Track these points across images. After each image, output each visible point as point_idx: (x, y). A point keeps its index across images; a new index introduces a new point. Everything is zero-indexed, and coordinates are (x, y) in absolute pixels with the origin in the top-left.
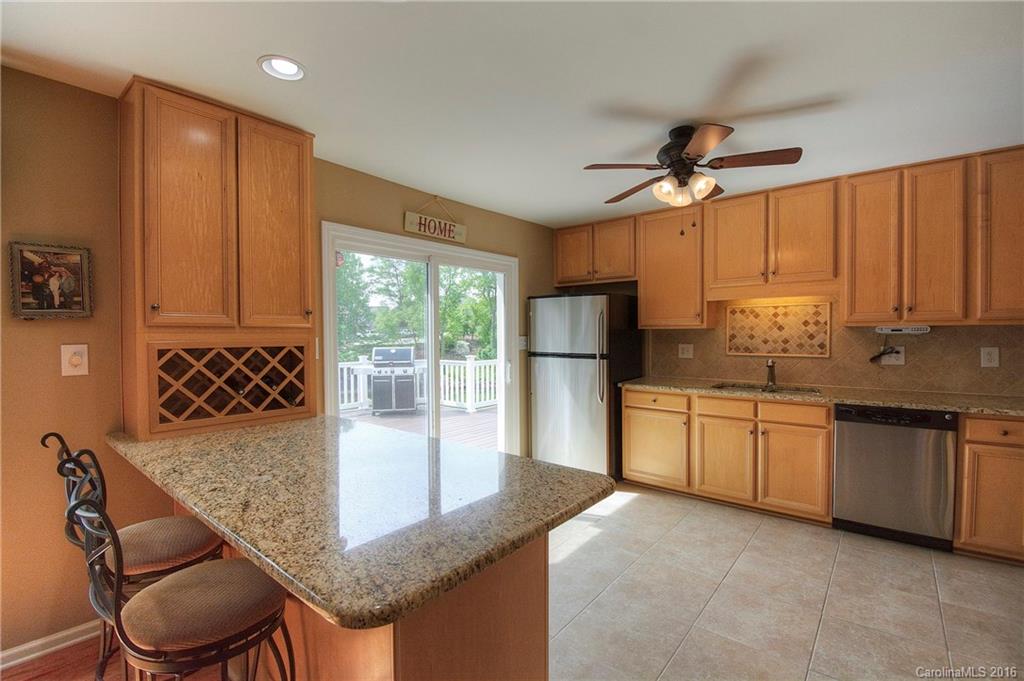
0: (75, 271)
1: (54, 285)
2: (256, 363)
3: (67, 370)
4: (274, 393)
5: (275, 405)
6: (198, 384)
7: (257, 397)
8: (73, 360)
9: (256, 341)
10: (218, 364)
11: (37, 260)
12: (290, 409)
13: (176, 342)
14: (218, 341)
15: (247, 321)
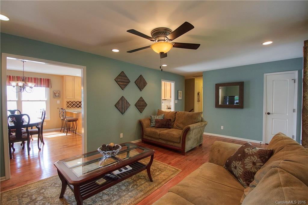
0: (59, 93)
1: (57, 95)
2: (76, 103)
3: (58, 103)
4: (78, 106)
5: (78, 107)
6: (70, 105)
7: (76, 106)
8: (58, 102)
9: (76, 100)
10: (72, 103)
11: (55, 92)
12: (80, 108)
13: (68, 100)
14: (72, 100)
15: (75, 98)
